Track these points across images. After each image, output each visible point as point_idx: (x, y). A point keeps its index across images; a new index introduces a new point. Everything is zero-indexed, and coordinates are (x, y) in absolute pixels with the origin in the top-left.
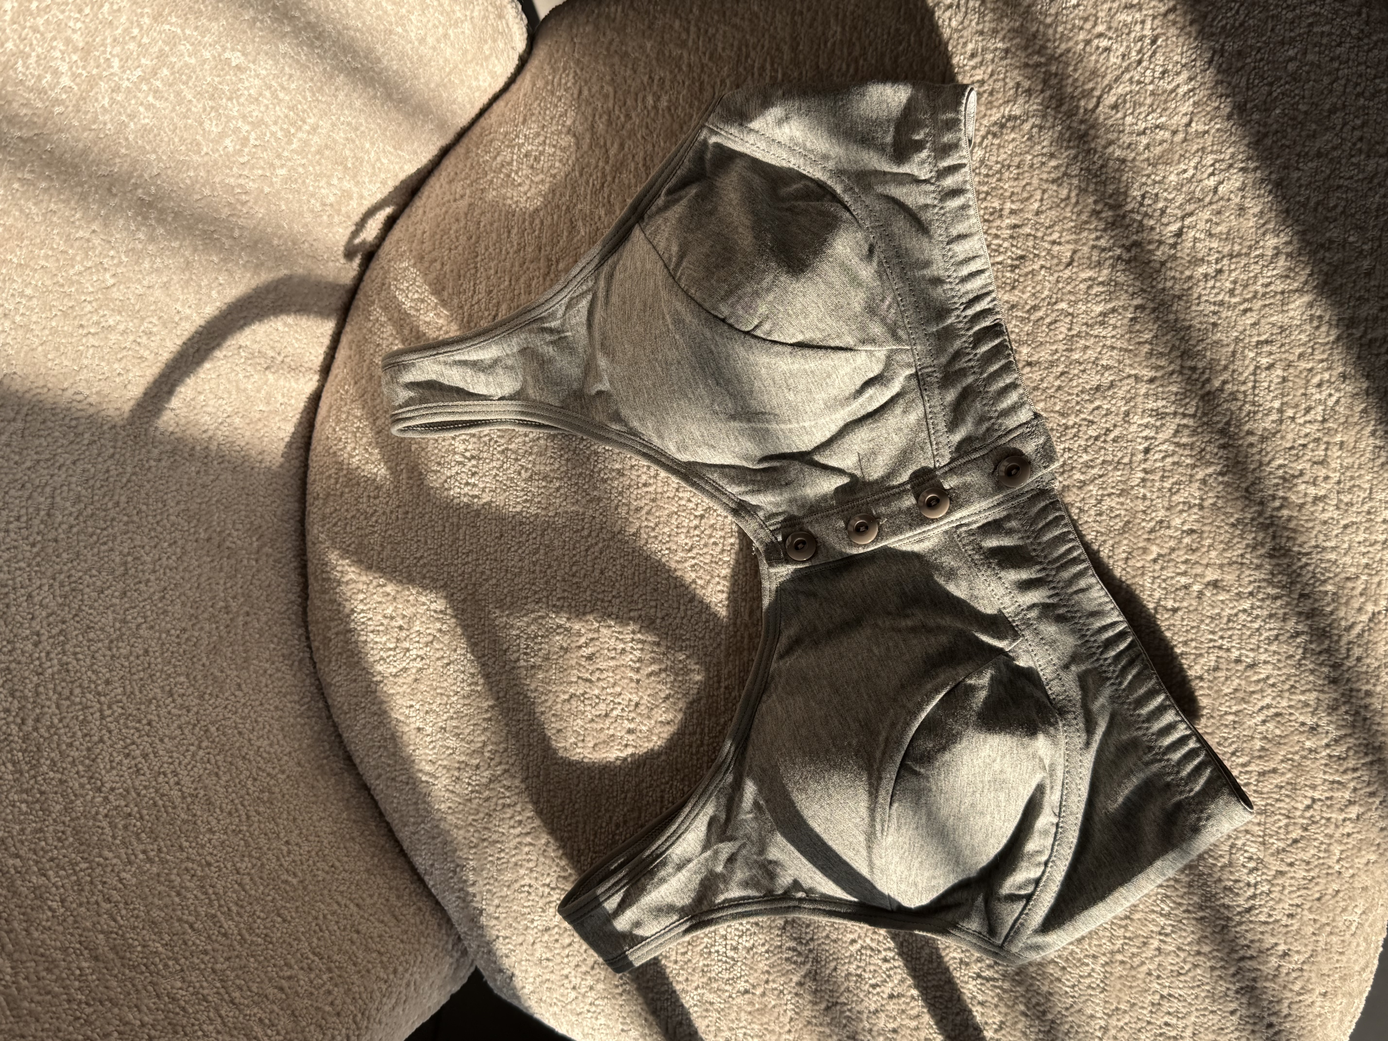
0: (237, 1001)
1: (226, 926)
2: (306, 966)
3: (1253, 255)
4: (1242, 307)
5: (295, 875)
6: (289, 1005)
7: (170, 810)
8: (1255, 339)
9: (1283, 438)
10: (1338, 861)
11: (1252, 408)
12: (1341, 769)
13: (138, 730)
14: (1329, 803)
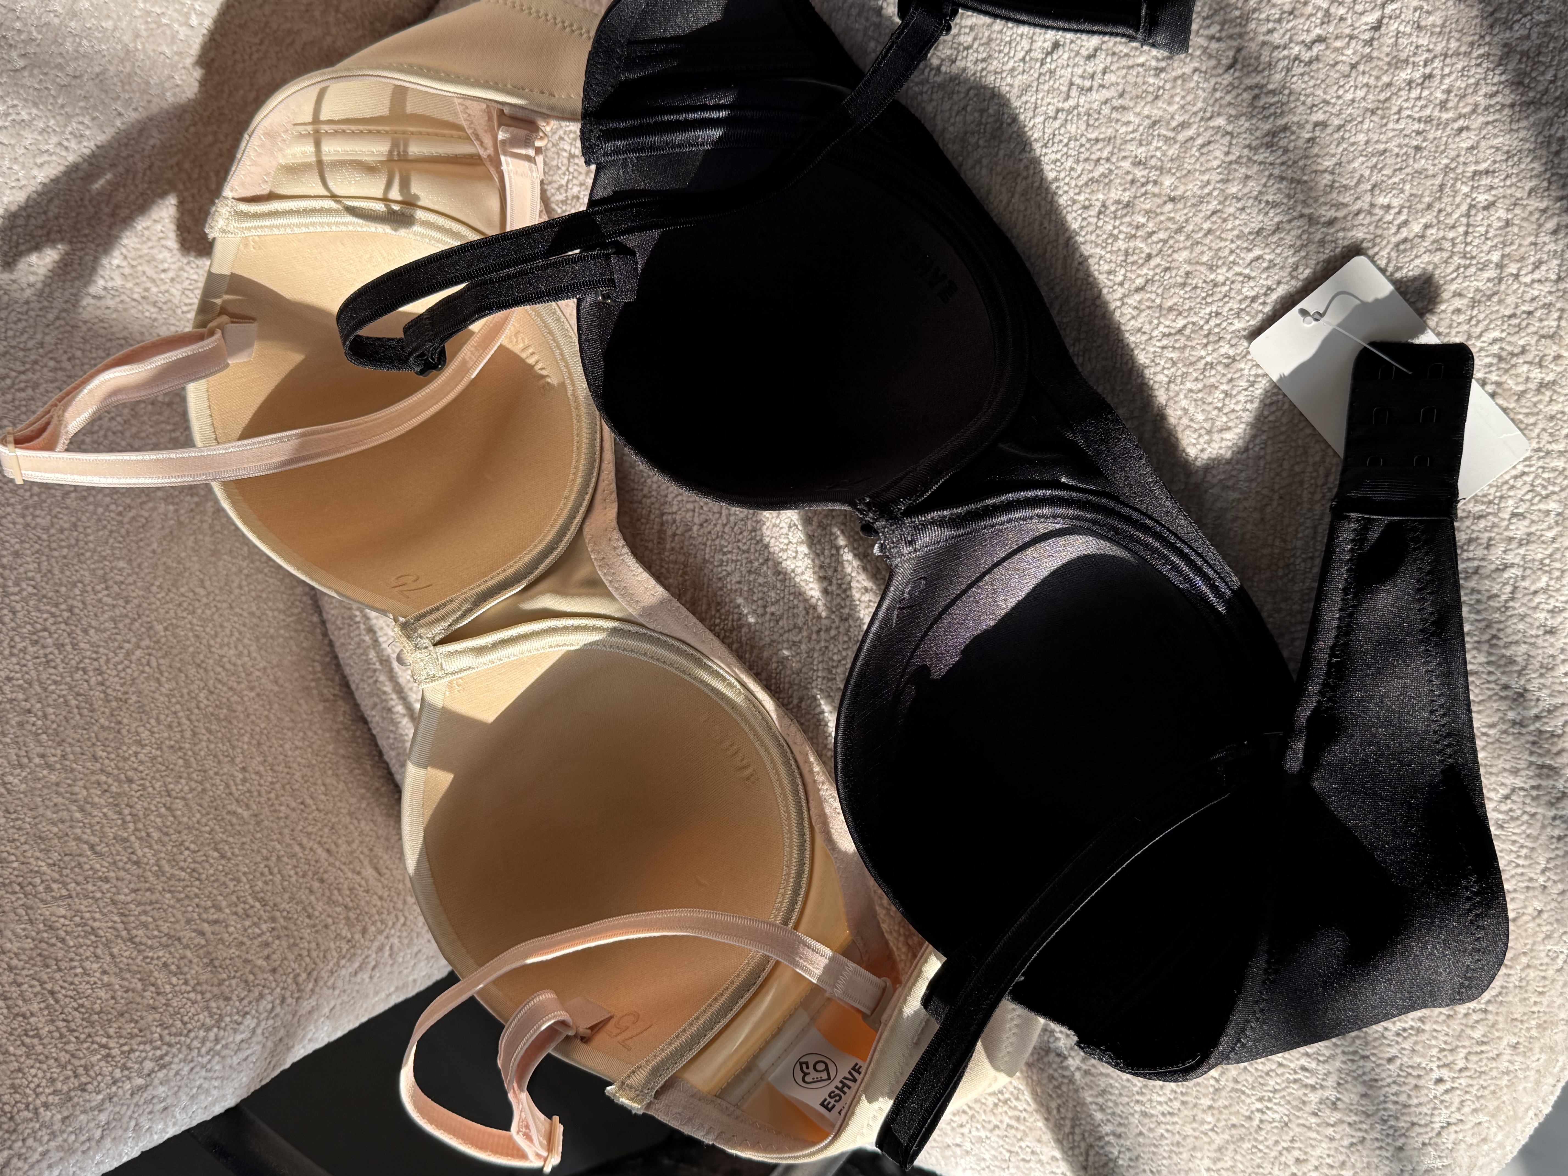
0: (137, 940)
1: (140, 853)
2: (240, 911)
3: (1475, 55)
4: (1456, 126)
5: (248, 807)
6: (209, 953)
7: (85, 712)
8: (1472, 168)
9: (1500, 302)
10: (1543, 872)
11: (1462, 262)
12: (1555, 750)
13: (53, 615)
14: (1534, 793)
